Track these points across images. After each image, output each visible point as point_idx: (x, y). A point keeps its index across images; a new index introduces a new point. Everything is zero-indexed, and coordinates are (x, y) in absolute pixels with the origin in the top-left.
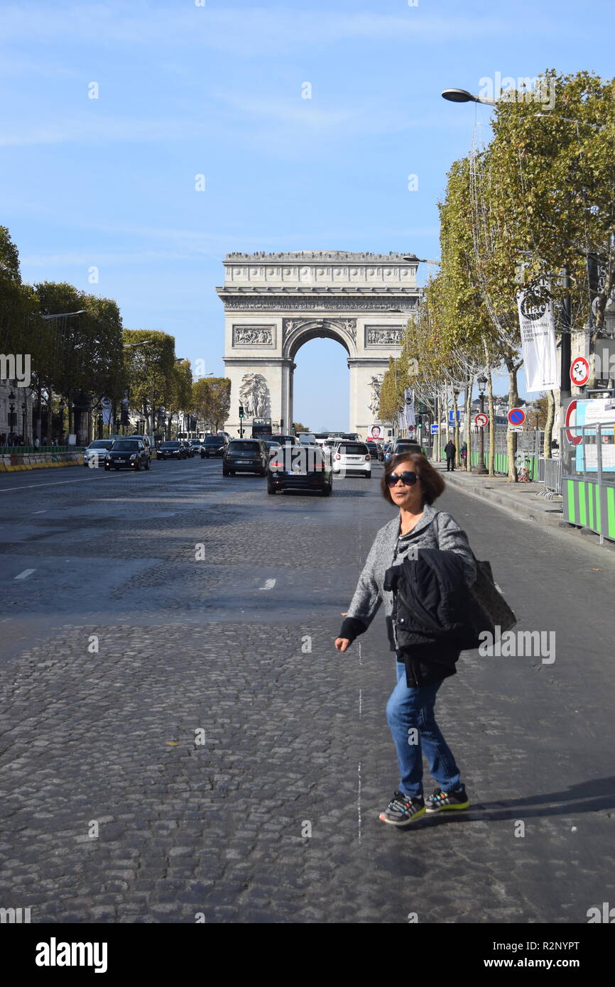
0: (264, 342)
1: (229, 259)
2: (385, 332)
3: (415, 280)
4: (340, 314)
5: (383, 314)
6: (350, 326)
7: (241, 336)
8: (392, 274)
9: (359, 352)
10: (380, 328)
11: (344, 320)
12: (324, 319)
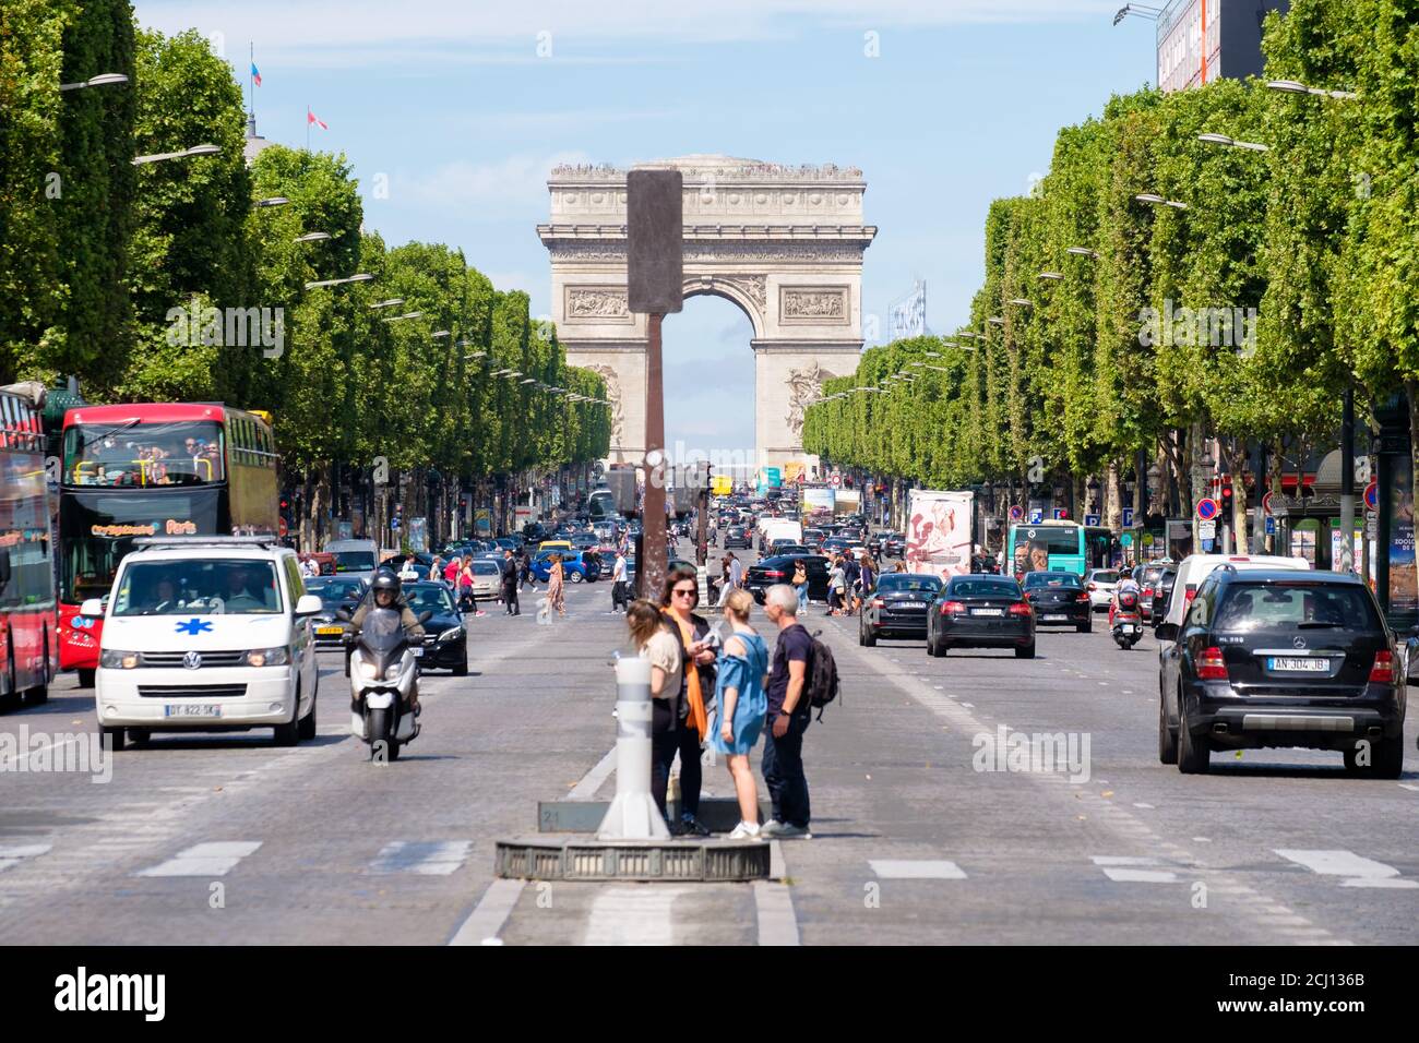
0: (615, 312)
1: (557, 178)
2: (812, 297)
3: (860, 212)
4: (739, 267)
5: (809, 267)
6: (756, 286)
7: (578, 303)
8: (824, 202)
9: (770, 330)
10: (806, 290)
11: (746, 276)
12: (713, 275)
